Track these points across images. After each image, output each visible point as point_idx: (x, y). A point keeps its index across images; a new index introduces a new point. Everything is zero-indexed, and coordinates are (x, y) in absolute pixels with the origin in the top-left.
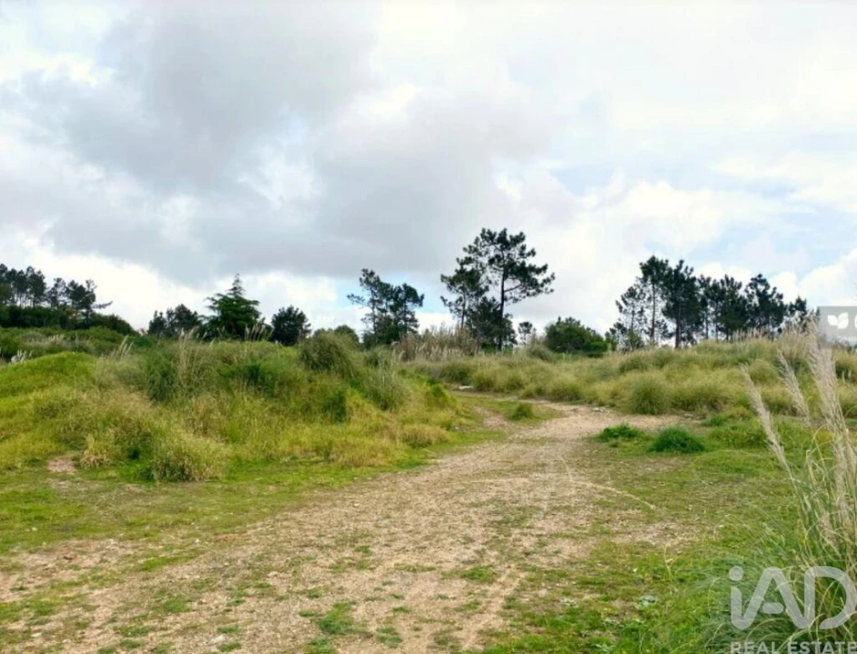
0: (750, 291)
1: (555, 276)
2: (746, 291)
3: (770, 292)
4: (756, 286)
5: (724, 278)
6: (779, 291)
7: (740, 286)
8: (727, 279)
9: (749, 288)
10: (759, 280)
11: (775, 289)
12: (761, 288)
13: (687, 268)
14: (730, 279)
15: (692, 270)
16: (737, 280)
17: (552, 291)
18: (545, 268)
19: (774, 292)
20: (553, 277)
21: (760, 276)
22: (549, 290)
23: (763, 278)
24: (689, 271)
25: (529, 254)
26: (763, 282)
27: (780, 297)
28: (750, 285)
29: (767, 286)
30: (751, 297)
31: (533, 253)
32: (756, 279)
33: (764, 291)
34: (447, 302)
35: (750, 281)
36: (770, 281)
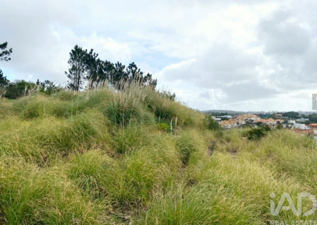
0: (129, 70)
1: (12, 50)
2: (127, 70)
3: (137, 71)
4: (131, 67)
5: (117, 63)
6: (141, 71)
7: (124, 67)
8: (118, 63)
9: (128, 69)
10: (132, 65)
11: (139, 70)
12: (134, 69)
13: (95, 54)
14: (120, 64)
15: (97, 55)
16: (123, 64)
17: (10, 59)
18: (5, 45)
19: (139, 71)
21: (133, 63)
22: (7, 59)
23: (134, 64)
24: (96, 55)
26: (135, 66)
27: (142, 73)
28: (129, 67)
29: (136, 68)
30: (129, 73)
32: (131, 64)
33: (135, 71)
35: (129, 65)
36: (137, 66)
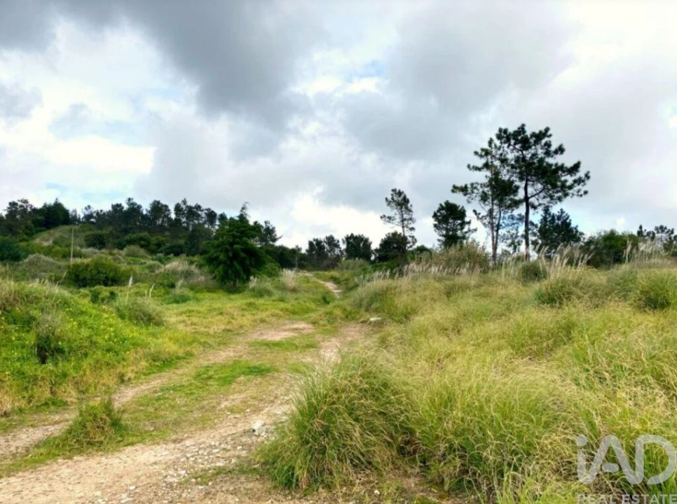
1: (590, 175)
17: (586, 192)
18: (576, 167)
20: (587, 176)
22: (582, 192)
25: (556, 152)
31: (561, 150)
34: (480, 216)
